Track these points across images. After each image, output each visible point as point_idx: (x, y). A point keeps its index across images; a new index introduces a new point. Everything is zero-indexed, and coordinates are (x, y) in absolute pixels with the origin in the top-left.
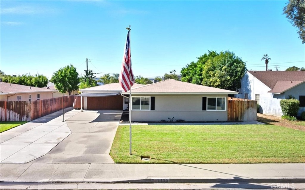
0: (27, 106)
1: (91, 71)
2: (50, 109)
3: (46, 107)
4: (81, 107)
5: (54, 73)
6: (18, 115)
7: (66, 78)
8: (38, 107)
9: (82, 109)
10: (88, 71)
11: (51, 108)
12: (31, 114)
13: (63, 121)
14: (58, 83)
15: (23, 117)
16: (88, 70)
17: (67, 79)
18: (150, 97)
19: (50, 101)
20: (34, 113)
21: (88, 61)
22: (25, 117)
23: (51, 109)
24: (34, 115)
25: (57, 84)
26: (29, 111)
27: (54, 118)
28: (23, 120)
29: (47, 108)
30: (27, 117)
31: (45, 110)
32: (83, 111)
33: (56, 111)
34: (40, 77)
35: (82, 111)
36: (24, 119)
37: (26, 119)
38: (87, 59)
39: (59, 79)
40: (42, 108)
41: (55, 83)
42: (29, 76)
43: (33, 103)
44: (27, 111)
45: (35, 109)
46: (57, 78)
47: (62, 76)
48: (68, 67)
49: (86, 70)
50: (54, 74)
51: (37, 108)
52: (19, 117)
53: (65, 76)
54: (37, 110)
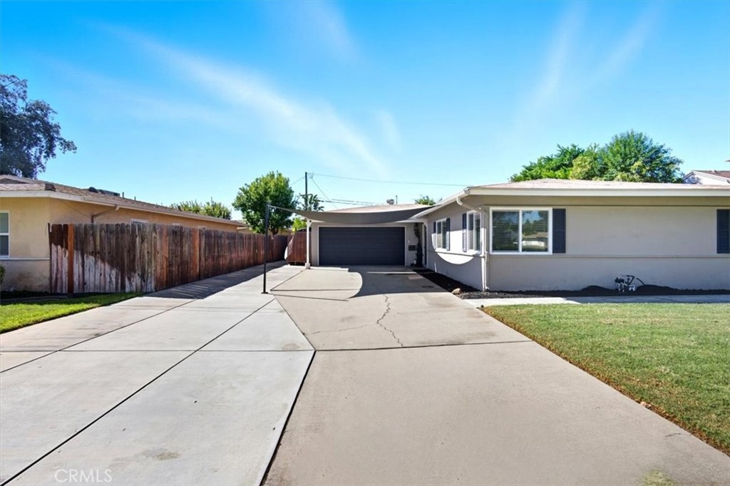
0: (143, 241)
1: (315, 197)
2: (228, 261)
3: (216, 254)
4: (306, 260)
5: (240, 189)
6: (114, 272)
7: (268, 198)
8: (186, 248)
9: (307, 263)
10: (309, 197)
11: (228, 258)
12: (157, 268)
13: (265, 292)
14: (249, 210)
15: (129, 279)
16: (308, 193)
17: (271, 199)
18: (550, 210)
19: (228, 238)
20: (170, 265)
21: (308, 177)
22: (137, 280)
23: (231, 260)
24: (170, 272)
25: (248, 213)
26: (150, 259)
27: (235, 284)
28: (127, 290)
29: (219, 257)
30: (142, 277)
31: (210, 260)
32: (311, 267)
33: (242, 266)
34: (214, 206)
35: (309, 269)
36: (134, 284)
37: (139, 284)
38: (306, 173)
39: (253, 200)
40: (202, 252)
41: (243, 211)
42: (194, 206)
43: (165, 232)
44: (143, 255)
45: (172, 252)
46: (247, 199)
47: (258, 194)
48: (272, 176)
49: (304, 193)
50: (241, 191)
51: (182, 252)
52: (117, 279)
53: (266, 193)
54: (181, 258)
